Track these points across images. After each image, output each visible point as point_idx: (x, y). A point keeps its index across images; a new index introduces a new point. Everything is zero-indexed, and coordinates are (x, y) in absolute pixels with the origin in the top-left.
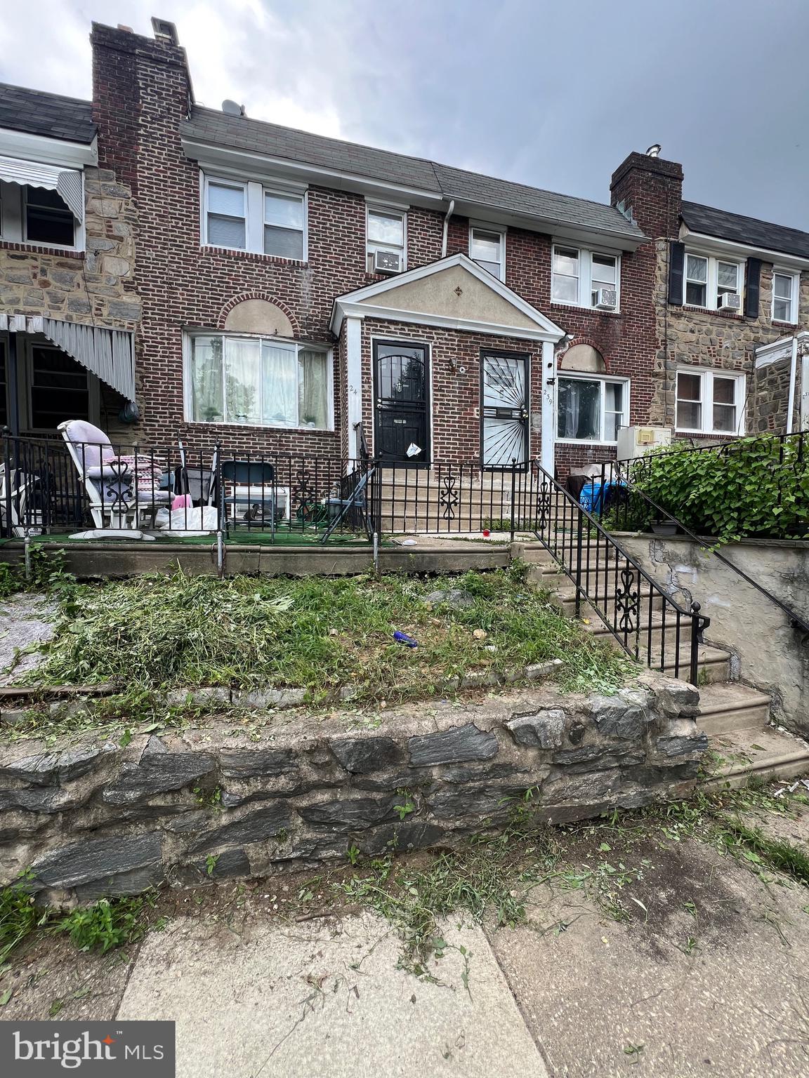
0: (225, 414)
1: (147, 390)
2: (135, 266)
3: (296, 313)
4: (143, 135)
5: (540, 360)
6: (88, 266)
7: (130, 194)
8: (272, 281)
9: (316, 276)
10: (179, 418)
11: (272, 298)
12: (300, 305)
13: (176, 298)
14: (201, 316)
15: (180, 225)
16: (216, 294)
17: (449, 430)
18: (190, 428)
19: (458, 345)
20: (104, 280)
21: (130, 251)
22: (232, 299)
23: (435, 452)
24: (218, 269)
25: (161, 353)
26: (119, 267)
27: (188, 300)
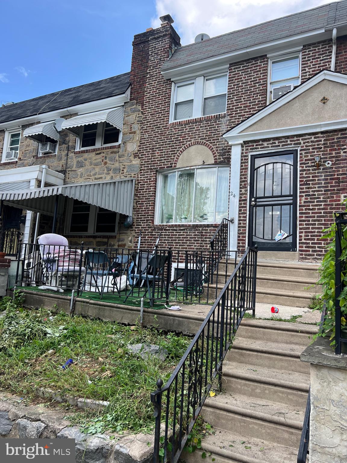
0: (174, 218)
1: (138, 209)
2: (139, 145)
3: (216, 147)
4: (149, 77)
6: (121, 150)
7: (140, 108)
8: (203, 132)
9: (230, 120)
10: (150, 223)
11: (203, 142)
12: (219, 142)
13: (155, 156)
15: (160, 116)
16: (173, 148)
18: (155, 228)
19: (324, 144)
20: (126, 155)
21: (137, 137)
22: (181, 149)
23: (300, 236)
24: (176, 134)
26: (132, 147)
27: (160, 155)
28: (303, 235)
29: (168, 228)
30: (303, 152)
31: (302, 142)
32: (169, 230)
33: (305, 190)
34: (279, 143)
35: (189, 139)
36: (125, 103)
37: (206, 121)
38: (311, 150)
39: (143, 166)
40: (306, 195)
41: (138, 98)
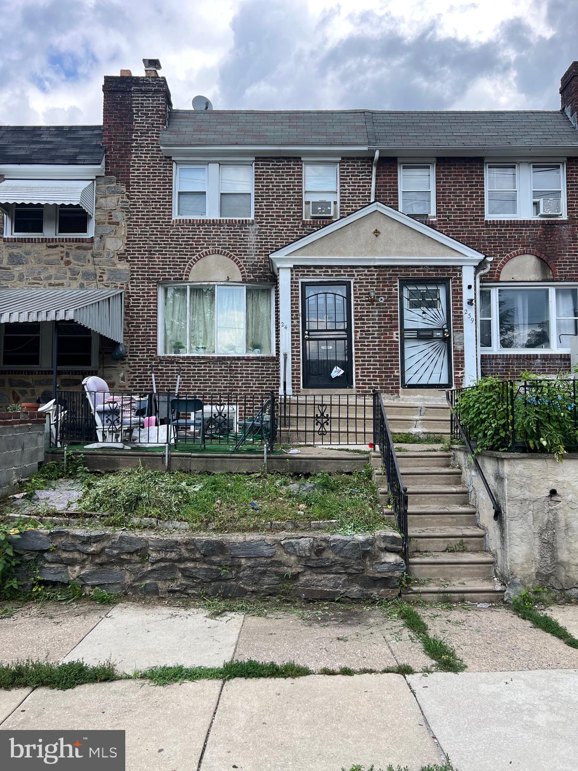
0: (188, 347)
1: (132, 333)
2: (126, 242)
3: (244, 262)
4: (135, 147)
5: (461, 282)
6: (95, 246)
7: (125, 190)
8: (225, 239)
9: (261, 229)
10: (154, 353)
11: (225, 252)
12: (248, 255)
13: (153, 261)
14: (172, 273)
15: (158, 206)
16: (182, 255)
17: (369, 353)
18: (161, 360)
19: (377, 279)
20: (105, 255)
21: (123, 232)
22: (194, 257)
23: (357, 373)
24: (184, 235)
25: (142, 304)
26: (115, 244)
27: (162, 261)
28: (359, 371)
29: (181, 361)
30: (357, 285)
31: (356, 274)
32: (184, 363)
33: (359, 325)
34: (332, 271)
35: (205, 246)
36: (97, 177)
37: (228, 226)
38: (365, 284)
39: (135, 274)
40: (361, 331)
41: (119, 173)
